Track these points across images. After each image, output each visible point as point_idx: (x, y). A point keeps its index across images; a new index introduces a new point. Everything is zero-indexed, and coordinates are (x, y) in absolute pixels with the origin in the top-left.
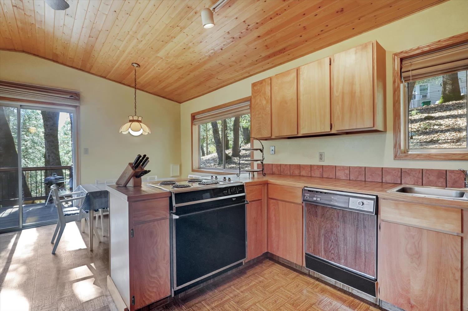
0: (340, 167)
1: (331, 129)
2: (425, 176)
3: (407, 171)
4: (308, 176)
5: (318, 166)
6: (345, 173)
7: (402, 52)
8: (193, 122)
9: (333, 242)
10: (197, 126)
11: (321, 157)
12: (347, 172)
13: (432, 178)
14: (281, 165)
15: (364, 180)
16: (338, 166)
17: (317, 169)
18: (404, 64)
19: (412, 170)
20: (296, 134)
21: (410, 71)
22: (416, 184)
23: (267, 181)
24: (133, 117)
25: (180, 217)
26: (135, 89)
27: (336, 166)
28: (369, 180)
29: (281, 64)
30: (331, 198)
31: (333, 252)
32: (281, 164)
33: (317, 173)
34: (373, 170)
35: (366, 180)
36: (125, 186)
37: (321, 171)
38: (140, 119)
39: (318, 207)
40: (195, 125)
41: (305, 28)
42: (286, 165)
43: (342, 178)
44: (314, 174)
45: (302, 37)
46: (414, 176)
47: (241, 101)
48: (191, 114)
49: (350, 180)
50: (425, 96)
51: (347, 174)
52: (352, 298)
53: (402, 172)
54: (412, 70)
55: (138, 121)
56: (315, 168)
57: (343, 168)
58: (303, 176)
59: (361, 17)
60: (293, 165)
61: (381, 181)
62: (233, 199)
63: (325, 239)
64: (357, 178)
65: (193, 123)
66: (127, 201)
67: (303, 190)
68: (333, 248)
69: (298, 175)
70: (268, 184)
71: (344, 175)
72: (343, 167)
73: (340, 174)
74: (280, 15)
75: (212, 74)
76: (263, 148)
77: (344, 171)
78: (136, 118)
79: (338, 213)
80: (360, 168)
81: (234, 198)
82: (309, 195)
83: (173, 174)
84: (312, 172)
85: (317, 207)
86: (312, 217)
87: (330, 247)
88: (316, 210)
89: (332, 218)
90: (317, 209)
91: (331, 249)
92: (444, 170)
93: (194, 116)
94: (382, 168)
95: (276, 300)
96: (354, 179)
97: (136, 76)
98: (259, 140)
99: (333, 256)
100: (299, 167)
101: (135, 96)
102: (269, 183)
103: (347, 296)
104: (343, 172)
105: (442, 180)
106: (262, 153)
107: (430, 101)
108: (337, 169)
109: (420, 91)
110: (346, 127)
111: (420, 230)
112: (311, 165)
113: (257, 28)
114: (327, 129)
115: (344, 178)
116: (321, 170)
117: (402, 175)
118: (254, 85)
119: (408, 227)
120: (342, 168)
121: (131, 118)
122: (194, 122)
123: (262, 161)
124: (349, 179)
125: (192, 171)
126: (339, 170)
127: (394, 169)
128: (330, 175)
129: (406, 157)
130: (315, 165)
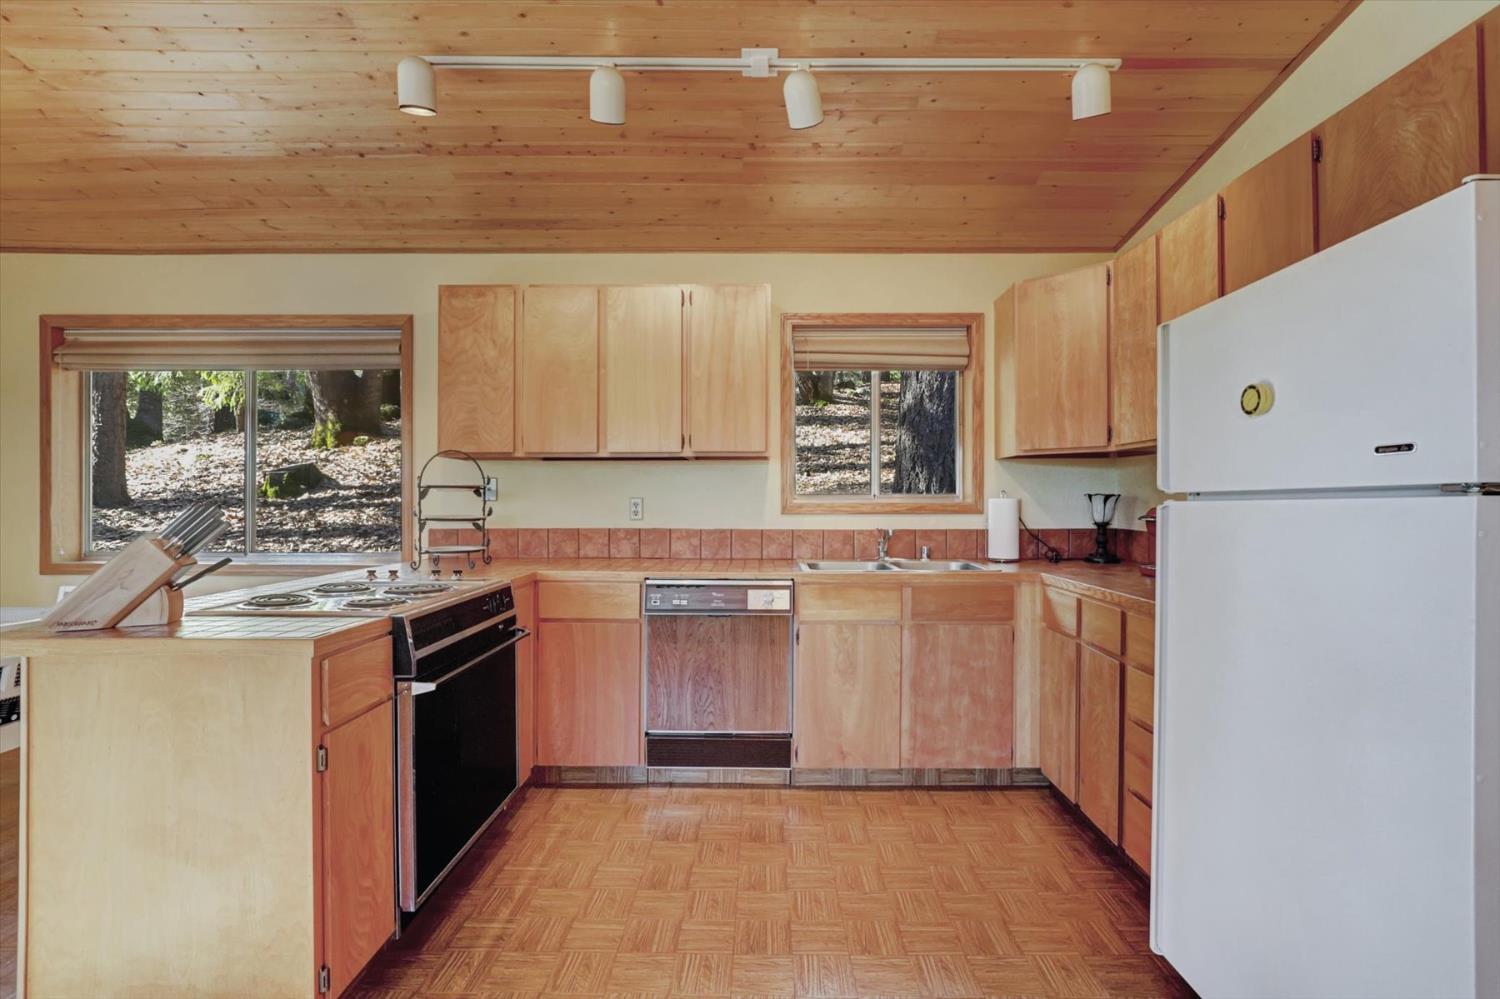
0: (680, 530)
1: (682, 447)
2: (827, 542)
3: (801, 533)
4: (600, 556)
5: (627, 531)
6: (691, 544)
7: (795, 315)
8: (53, 354)
10: (75, 374)
11: (636, 509)
12: (695, 541)
13: (837, 545)
14: (516, 533)
15: (729, 557)
16: (676, 530)
17: (624, 538)
18: (796, 337)
19: (808, 532)
20: (595, 451)
21: (806, 352)
22: (814, 557)
27: (670, 530)
28: (739, 556)
32: (518, 530)
33: (626, 549)
34: (745, 535)
35: (733, 557)
37: (634, 544)
40: (66, 368)
42: (534, 532)
43: (684, 557)
44: (619, 551)
46: (812, 544)
48: (43, 318)
51: (695, 547)
53: (795, 536)
54: (811, 352)
56: (621, 535)
57: (689, 534)
58: (587, 558)
60: (556, 531)
61: (760, 557)
64: (716, 554)
65: (54, 361)
69: (572, 555)
71: (689, 548)
72: (687, 531)
73: (678, 547)
77: (689, 539)
80: (722, 531)
84: (611, 545)
92: (852, 530)
93: (62, 330)
94: (762, 531)
96: (709, 557)
100: (575, 535)
104: (687, 542)
105: (848, 547)
106: (481, 499)
108: (673, 535)
112: (609, 530)
114: (674, 447)
115: (688, 555)
116: (635, 540)
117: (795, 542)
120: (684, 534)
122: (64, 355)
123: (480, 522)
124: (699, 557)
125: (42, 572)
126: (679, 538)
127: (781, 532)
128: (656, 552)
129: (797, 510)
130: (619, 530)
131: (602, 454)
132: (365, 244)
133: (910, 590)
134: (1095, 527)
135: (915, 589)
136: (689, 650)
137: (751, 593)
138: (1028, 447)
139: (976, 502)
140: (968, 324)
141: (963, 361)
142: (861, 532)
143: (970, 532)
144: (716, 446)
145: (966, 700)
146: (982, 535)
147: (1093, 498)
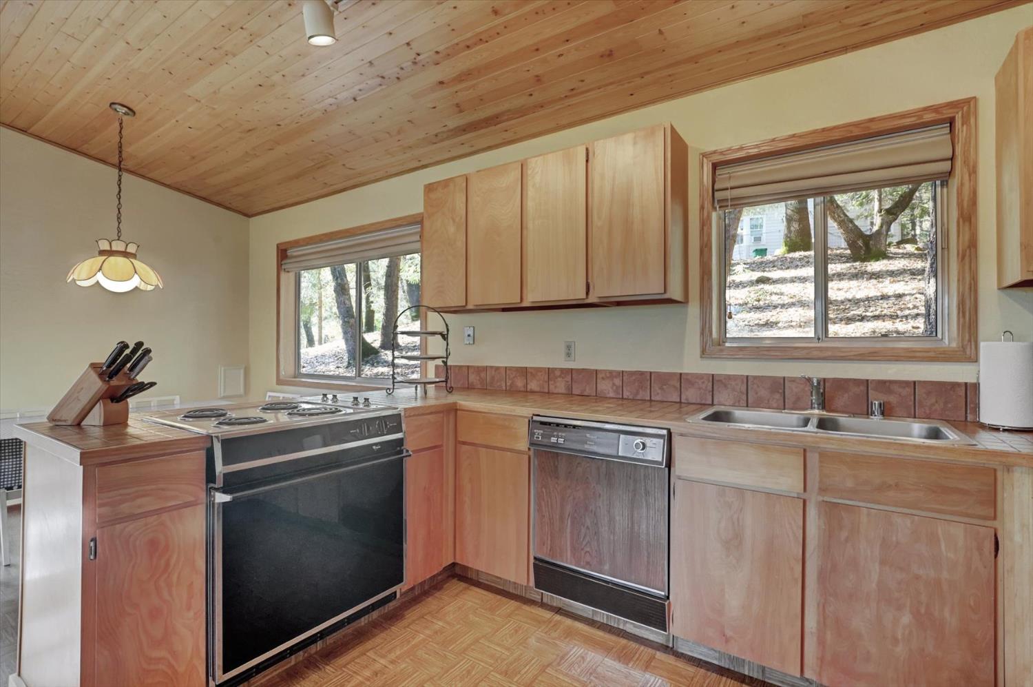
0: (605, 371)
1: (587, 293)
2: (752, 388)
3: (722, 379)
4: (542, 390)
5: (563, 371)
6: (614, 384)
7: (715, 152)
8: (281, 265)
9: (588, 528)
10: (292, 276)
11: (569, 352)
12: (618, 382)
13: (764, 393)
14: (485, 369)
15: (649, 398)
16: (601, 371)
17: (560, 376)
18: (719, 175)
19: (729, 377)
20: (519, 301)
21: (727, 189)
22: (737, 404)
23: (455, 404)
24: (110, 244)
25: (234, 499)
26: (120, 170)
27: (596, 370)
28: (658, 398)
29: (490, 148)
30: (586, 436)
31: (588, 549)
32: (487, 367)
33: (560, 386)
34: (664, 378)
35: (653, 398)
36: (79, 425)
37: (568, 382)
38: (132, 249)
39: (559, 458)
40: (288, 272)
41: (538, 79)
42: (497, 368)
43: (608, 396)
44: (556, 387)
45: (532, 97)
46: (734, 390)
47: (399, 223)
48: (278, 246)
49: (623, 398)
50: (758, 239)
51: (617, 387)
52: (624, 641)
53: (715, 381)
54: (732, 188)
55: (125, 254)
56: (558, 373)
57: (612, 375)
58: (532, 392)
59: (647, 73)
60: (511, 368)
61: (678, 400)
62: (374, 447)
63: (572, 523)
64: (637, 394)
65: (283, 267)
66: (78, 465)
67: (529, 421)
68: (588, 542)
69: (522, 389)
70: (456, 410)
71: (612, 388)
72: (611, 372)
73: (605, 387)
74: (487, 42)
75: (331, 155)
76: (448, 330)
77: (613, 380)
78: (119, 246)
79: (598, 469)
80: (642, 373)
81: (376, 444)
82: (542, 432)
83: (224, 392)
84: (550, 383)
85: (557, 457)
86: (549, 479)
87: (583, 540)
88: (556, 463)
89: (587, 478)
90: (558, 461)
91: (584, 543)
92: (779, 378)
93: (285, 250)
94: (681, 374)
95: (470, 668)
96: (631, 397)
97: (121, 138)
98: (438, 312)
99: (588, 558)
100: (524, 372)
101: (118, 189)
102: (458, 408)
103: (614, 638)
104: (611, 382)
105: (777, 396)
106: (445, 342)
107: (766, 249)
108: (600, 376)
109: (751, 228)
110: (617, 290)
111: (740, 491)
112: (549, 368)
113: (438, 64)
114: (580, 294)
115: (612, 395)
116: (569, 378)
117: (715, 388)
118: (429, 188)
119: (722, 488)
120: (608, 375)
121: (104, 245)
122: (285, 264)
123: (445, 360)
124: (621, 397)
125: (277, 384)
126: (603, 378)
127: (700, 377)
128: (585, 390)
129: (721, 353)
130: (556, 369)
131: (525, 304)
132: (401, 168)
139: (964, 348)
141: (946, 166)
142: (793, 380)
143: (954, 385)
146: (971, 390)
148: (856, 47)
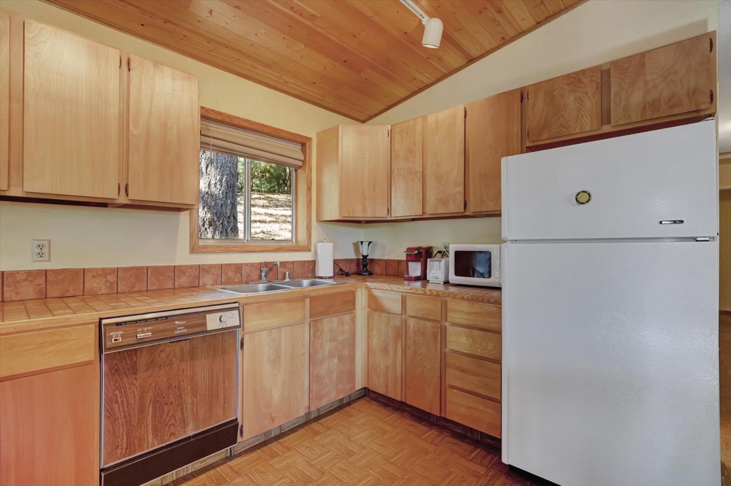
0: (96, 270)
2: (224, 273)
3: (205, 267)
5: (29, 273)
6: (107, 281)
11: (42, 250)
12: (112, 279)
13: (231, 274)
15: (146, 289)
16: (90, 270)
17: (25, 280)
19: (211, 266)
21: (210, 137)
22: (215, 284)
27: (84, 269)
28: (154, 288)
33: (27, 291)
34: (158, 271)
35: (149, 289)
37: (39, 285)
43: (100, 293)
44: (17, 293)
46: (213, 274)
51: (111, 283)
53: (201, 269)
56: (19, 277)
57: (103, 272)
61: (173, 287)
64: (133, 287)
71: (105, 284)
72: (103, 270)
73: (95, 285)
77: (105, 277)
80: (139, 268)
84: (5, 288)
92: (239, 264)
94: (175, 266)
96: (127, 290)
104: (104, 279)
105: (238, 275)
108: (87, 274)
112: (3, 272)
115: (103, 291)
116: (42, 281)
117: (201, 275)
120: (100, 273)
124: (116, 292)
126: (93, 277)
127: (191, 267)
128: (68, 291)
129: (205, 250)
130: (17, 272)
133: (309, 299)
134: (362, 257)
135: (311, 298)
136: (150, 377)
137: (208, 316)
138: (347, 215)
139: (308, 245)
140: (303, 143)
141: (300, 163)
142: (246, 265)
143: (305, 262)
144: (152, 196)
145: (336, 361)
146: (313, 263)
147: (363, 243)
148: (276, 89)
